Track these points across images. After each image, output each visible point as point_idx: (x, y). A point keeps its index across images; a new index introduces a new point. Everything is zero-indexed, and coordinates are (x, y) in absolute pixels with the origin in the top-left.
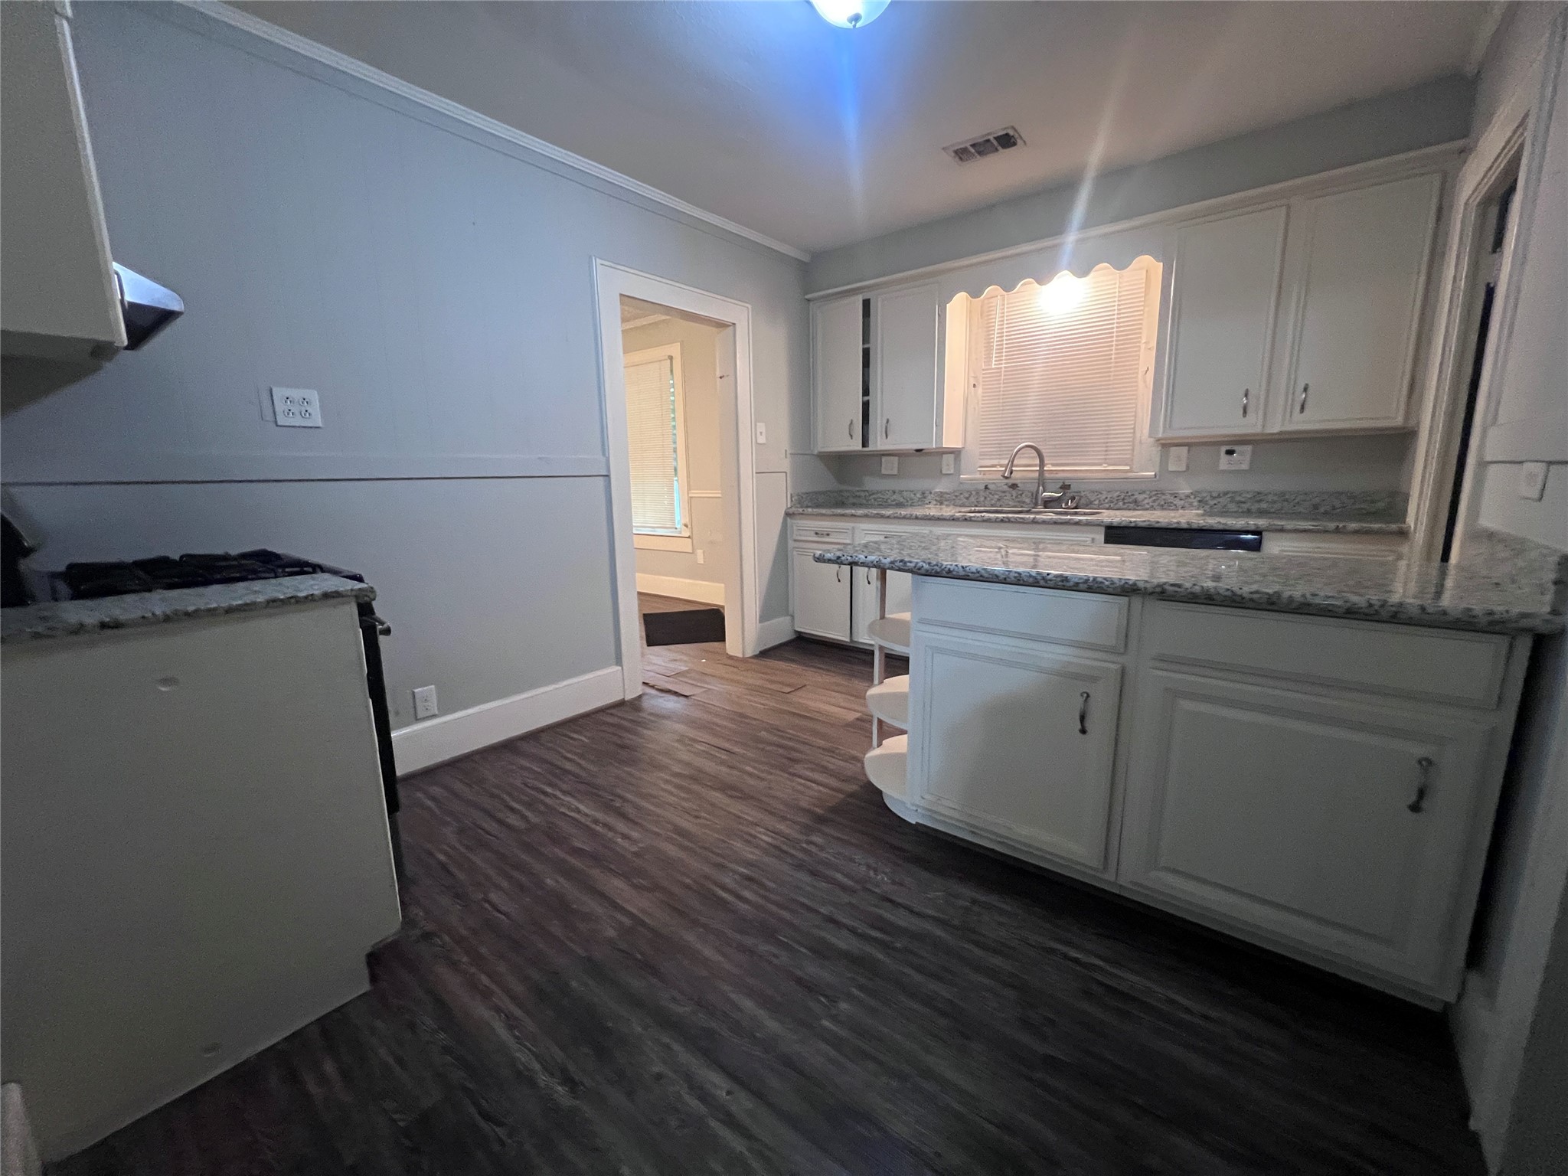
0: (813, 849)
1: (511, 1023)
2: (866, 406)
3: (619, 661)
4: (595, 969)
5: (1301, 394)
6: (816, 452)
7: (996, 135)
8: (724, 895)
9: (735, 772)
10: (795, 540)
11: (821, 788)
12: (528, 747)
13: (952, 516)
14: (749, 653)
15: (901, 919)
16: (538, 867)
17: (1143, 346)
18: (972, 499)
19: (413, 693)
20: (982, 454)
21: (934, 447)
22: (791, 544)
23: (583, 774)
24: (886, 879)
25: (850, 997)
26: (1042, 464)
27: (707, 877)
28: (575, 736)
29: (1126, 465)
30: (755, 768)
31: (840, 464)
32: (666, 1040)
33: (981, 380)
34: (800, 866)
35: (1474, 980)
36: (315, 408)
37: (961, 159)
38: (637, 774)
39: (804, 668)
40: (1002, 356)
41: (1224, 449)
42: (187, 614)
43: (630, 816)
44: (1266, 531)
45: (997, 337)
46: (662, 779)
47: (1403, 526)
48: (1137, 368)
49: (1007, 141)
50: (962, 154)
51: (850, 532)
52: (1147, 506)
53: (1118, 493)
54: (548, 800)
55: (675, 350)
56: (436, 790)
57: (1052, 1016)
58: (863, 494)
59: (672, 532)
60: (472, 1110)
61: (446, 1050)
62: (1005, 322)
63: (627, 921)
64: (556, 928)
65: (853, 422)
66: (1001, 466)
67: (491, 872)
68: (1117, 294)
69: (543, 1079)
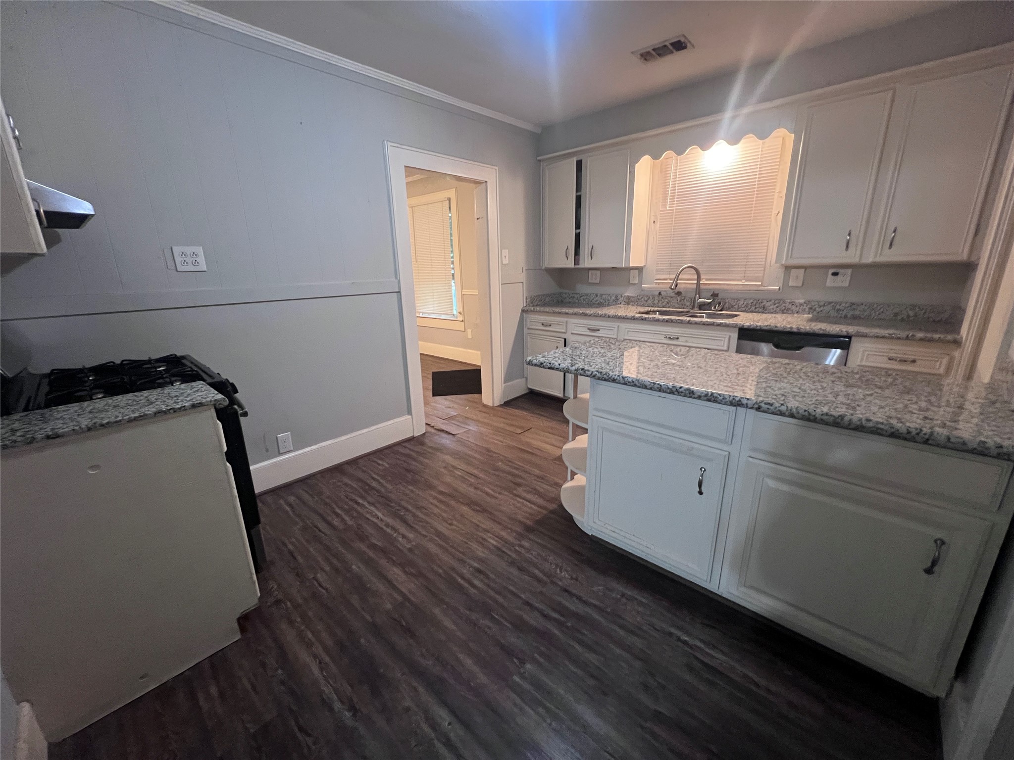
0: (523, 551)
1: (322, 666)
2: (578, 236)
3: (409, 412)
4: (375, 629)
5: (891, 234)
6: (543, 268)
7: (670, 42)
8: (462, 582)
9: (479, 492)
10: (528, 329)
11: (533, 506)
12: (350, 470)
13: (634, 317)
14: (497, 404)
15: (573, 605)
16: (349, 556)
17: (776, 195)
18: (650, 302)
19: (277, 438)
20: (657, 270)
21: (624, 266)
22: (526, 331)
23: (383, 490)
24: (567, 576)
25: (534, 661)
26: (699, 279)
27: (453, 569)
28: (380, 462)
29: (759, 281)
30: (492, 490)
31: (560, 275)
32: (415, 684)
33: (659, 218)
34: (512, 563)
35: (958, 686)
36: (201, 259)
37: (646, 59)
38: (417, 491)
39: (532, 415)
40: (674, 201)
41: (831, 271)
42: (102, 425)
43: (410, 522)
44: (855, 336)
45: (671, 187)
46: (432, 496)
47: (956, 336)
48: (771, 212)
49: (679, 46)
50: (646, 56)
51: (565, 324)
52: (772, 311)
53: (751, 301)
54: (359, 508)
55: (452, 194)
56: (292, 499)
57: (664, 682)
58: (576, 296)
59: (451, 317)
60: (293, 723)
61: (283, 683)
62: (678, 176)
63: (399, 598)
64: (355, 600)
65: (569, 248)
66: (671, 280)
67: (320, 559)
68: (760, 156)
69: (337, 706)
